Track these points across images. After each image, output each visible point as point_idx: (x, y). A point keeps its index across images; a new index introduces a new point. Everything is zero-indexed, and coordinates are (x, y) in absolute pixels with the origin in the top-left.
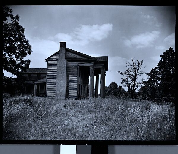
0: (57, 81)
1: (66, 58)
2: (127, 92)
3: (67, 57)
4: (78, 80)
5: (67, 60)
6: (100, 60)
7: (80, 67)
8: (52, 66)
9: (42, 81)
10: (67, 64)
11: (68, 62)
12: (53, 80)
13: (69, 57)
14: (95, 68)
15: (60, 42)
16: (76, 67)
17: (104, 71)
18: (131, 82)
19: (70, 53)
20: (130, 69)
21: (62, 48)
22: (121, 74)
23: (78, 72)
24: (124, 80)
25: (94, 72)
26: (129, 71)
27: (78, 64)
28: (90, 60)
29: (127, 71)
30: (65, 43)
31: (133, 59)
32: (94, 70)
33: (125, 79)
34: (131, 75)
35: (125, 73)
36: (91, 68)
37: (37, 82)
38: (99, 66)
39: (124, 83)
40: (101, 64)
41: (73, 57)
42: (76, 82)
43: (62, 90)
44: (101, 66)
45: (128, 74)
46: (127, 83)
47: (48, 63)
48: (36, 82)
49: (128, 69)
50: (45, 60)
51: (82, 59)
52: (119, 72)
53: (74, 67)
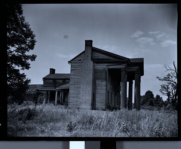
0: (81, 87)
1: (92, 59)
2: (165, 101)
3: (94, 58)
4: (106, 86)
5: (93, 62)
6: (134, 62)
7: (109, 70)
8: (76, 69)
9: (64, 87)
10: (94, 66)
11: (96, 64)
12: (76, 86)
13: (96, 58)
14: (128, 72)
15: (86, 41)
16: (104, 69)
17: (139, 75)
18: (173, 89)
19: (97, 53)
20: (171, 75)
21: (88, 47)
22: (159, 80)
23: (106, 75)
24: (163, 87)
25: (126, 76)
26: (170, 77)
27: (107, 66)
28: (121, 60)
29: (167, 77)
30: (91, 41)
31: (174, 62)
32: (126, 74)
33: (165, 86)
34: (172, 81)
35: (165, 79)
36: (123, 71)
37: (59, 88)
38: (133, 69)
39: (163, 91)
40: (135, 66)
41: (100, 58)
42: (105, 88)
43: (88, 98)
44: (135, 68)
45: (168, 81)
46: (167, 91)
47: (71, 66)
48: (57, 88)
49: (169, 75)
50: (69, 62)
51: (111, 60)
52: (158, 77)
53: (101, 70)
